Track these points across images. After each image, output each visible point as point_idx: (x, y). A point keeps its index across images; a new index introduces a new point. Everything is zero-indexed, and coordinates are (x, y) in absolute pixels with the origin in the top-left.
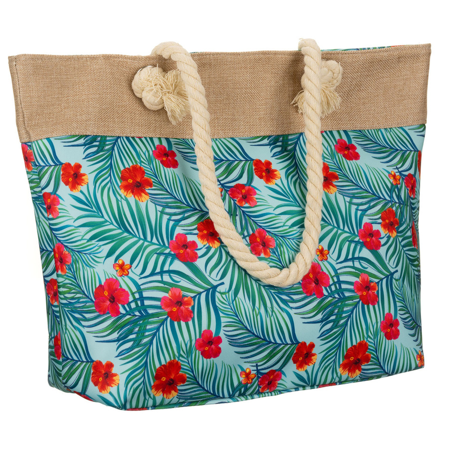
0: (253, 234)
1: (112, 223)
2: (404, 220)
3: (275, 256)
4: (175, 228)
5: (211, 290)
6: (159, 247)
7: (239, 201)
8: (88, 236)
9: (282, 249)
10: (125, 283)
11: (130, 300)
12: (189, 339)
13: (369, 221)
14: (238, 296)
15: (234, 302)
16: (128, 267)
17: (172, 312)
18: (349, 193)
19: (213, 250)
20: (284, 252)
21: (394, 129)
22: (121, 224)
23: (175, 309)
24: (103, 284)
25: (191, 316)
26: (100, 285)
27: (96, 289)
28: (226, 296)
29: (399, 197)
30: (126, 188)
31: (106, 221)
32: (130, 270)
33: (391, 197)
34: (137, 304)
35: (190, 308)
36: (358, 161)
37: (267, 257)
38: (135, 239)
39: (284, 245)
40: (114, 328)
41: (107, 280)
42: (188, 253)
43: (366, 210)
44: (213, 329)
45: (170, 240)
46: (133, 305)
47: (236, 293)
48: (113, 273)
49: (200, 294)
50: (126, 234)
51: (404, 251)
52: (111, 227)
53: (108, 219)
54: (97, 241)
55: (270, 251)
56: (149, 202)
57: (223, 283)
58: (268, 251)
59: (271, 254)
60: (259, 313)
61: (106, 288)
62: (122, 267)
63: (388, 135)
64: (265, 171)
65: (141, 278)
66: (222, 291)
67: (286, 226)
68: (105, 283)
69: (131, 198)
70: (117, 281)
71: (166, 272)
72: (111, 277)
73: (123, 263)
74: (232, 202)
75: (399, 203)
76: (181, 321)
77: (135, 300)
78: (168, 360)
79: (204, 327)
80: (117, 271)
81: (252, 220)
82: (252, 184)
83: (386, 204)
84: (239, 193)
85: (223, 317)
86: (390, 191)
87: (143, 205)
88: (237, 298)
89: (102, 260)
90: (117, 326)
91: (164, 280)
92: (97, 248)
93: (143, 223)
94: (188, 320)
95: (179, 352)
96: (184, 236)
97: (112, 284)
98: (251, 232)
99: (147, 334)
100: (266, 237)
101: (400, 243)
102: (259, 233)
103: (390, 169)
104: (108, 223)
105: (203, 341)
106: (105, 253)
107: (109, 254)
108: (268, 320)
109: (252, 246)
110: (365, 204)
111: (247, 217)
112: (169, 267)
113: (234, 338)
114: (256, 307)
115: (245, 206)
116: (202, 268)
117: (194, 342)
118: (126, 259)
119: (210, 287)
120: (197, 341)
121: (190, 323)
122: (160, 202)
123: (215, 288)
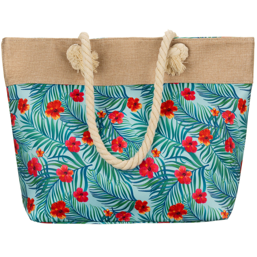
0: (115, 139)
1: (38, 130)
2: (217, 136)
3: (126, 152)
4: (70, 134)
5: (84, 168)
6: (59, 143)
7: (112, 121)
8: (26, 136)
9: (131, 149)
10: (41, 161)
11: (42, 169)
12: (69, 191)
13: (190, 136)
14: (100, 172)
15: (97, 176)
16: (43, 152)
17: (61, 177)
18: (181, 119)
19: (89, 147)
20: (132, 151)
21: (225, 85)
22: (42, 131)
23: (63, 176)
24: (31, 160)
25: (71, 180)
26: (30, 161)
27: (28, 162)
28: (93, 172)
29: (215, 123)
30: (48, 112)
31: (35, 129)
32: (43, 154)
33: (209, 122)
34: (45, 172)
35: (71, 176)
36: (193, 101)
37: (120, 153)
38: (48, 139)
39: (132, 147)
40: (35, 182)
41: (33, 158)
42: (75, 147)
43: (189, 129)
44: (83, 187)
45: (66, 140)
46: (43, 172)
47: (99, 171)
48: (36, 155)
49: (78, 169)
50: (44, 136)
51: (216, 154)
52: (37, 132)
53: (36, 128)
54: (30, 139)
55: (123, 150)
56: (59, 120)
57: (92, 165)
58: (122, 149)
59: (123, 151)
60: (111, 182)
61: (32, 162)
62: (40, 152)
63: (219, 88)
64: (134, 104)
65: (48, 159)
66: (90, 169)
67: (137, 136)
68: (32, 160)
69: (50, 118)
70: (37, 159)
71: (61, 156)
72: (34, 157)
73: (41, 150)
74: (109, 120)
75: (215, 127)
76: (66, 182)
77: (44, 169)
78: (58, 200)
79: (78, 186)
80: (37, 154)
81: (117, 131)
82: (123, 111)
83: (204, 126)
84: (114, 116)
85: (89, 182)
86: (209, 119)
87: (55, 122)
88: (99, 174)
89: (31, 148)
90: (36, 182)
91: (59, 160)
92: (29, 142)
93: (54, 131)
94: (70, 182)
95: (64, 197)
96: (74, 138)
97: (35, 160)
98: (114, 138)
99: (48, 186)
100: (122, 141)
101: (213, 149)
102: (119, 139)
103: (213, 107)
104: (36, 130)
105: (77, 193)
106: (32, 145)
107: (35, 146)
108: (116, 187)
109: (113, 146)
110: (190, 125)
111: (114, 130)
112: (63, 154)
113: (95, 193)
114: (109, 180)
115: (115, 123)
116: (81, 156)
117: (72, 193)
118: (42, 148)
119: (84, 166)
120: (74, 193)
121: (71, 183)
122: (65, 120)
123: (86, 167)
